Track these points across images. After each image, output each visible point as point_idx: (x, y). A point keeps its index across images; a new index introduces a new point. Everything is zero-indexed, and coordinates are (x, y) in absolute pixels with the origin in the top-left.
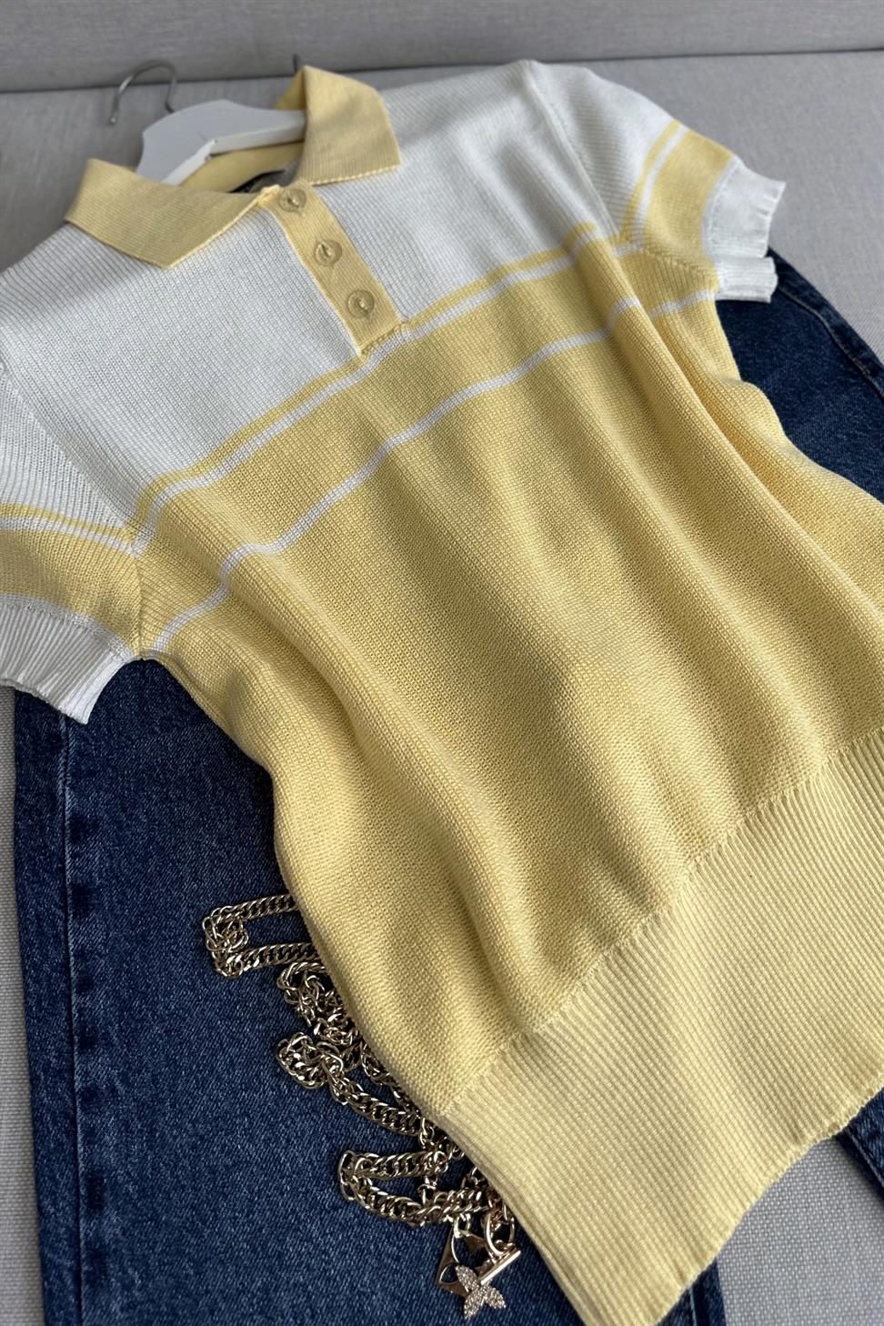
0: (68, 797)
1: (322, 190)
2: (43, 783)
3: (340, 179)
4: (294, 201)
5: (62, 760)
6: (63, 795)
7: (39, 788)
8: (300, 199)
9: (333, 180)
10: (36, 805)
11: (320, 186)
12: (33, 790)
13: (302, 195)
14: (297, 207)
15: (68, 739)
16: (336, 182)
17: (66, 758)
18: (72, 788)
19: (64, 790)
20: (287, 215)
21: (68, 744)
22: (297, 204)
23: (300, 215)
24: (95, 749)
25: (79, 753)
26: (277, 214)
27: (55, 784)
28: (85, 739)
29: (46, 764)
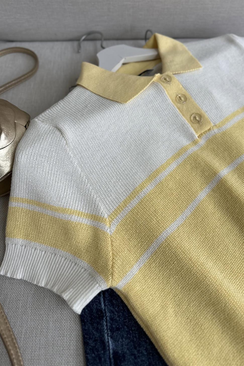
0: (110, 342)
1: (176, 75)
2: (97, 335)
3: (182, 72)
4: (167, 79)
5: (105, 323)
6: (108, 342)
7: (95, 337)
8: (169, 79)
9: (179, 72)
10: (95, 346)
11: (175, 74)
12: (92, 338)
13: (170, 77)
14: (168, 81)
15: (105, 312)
16: (180, 73)
17: (106, 322)
18: (111, 337)
19: (108, 339)
20: (165, 85)
21: (106, 315)
22: (168, 80)
23: (170, 84)
24: (118, 317)
25: (112, 319)
26: (161, 84)
27: (103, 336)
28: (113, 312)
29: (98, 325)
